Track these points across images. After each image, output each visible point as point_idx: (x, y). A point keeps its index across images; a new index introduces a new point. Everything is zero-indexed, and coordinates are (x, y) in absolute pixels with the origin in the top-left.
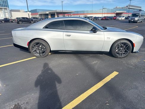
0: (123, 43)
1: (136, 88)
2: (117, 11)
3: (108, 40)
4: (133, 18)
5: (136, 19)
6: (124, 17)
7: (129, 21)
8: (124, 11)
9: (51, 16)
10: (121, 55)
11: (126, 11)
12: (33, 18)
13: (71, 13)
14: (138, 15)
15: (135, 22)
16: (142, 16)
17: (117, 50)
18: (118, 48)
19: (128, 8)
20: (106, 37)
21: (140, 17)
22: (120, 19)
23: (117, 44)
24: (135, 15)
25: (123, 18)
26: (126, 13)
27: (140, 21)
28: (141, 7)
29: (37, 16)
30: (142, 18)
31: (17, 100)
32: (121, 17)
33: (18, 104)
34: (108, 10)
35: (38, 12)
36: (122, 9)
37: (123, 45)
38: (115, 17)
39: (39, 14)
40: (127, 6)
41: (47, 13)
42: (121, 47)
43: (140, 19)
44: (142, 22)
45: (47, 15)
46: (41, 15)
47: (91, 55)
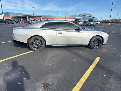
0: (97, 39)
1: (116, 65)
2: (76, 18)
3: (88, 36)
4: (90, 22)
5: (92, 23)
6: (82, 21)
7: (87, 24)
8: (81, 18)
9: (23, 19)
10: (96, 47)
11: (82, 18)
12: (7, 20)
13: (41, 17)
14: (93, 21)
15: (91, 25)
16: (95, 21)
17: (93, 44)
18: (94, 42)
19: (84, 15)
20: (86, 34)
21: (94, 22)
22: (79, 23)
23: (93, 39)
24: (90, 21)
25: (82, 23)
26: (83, 19)
27: (94, 25)
28: (92, 15)
29: (10, 18)
30: (95, 23)
31: (42, 81)
32: (80, 22)
33: (45, 82)
34: (70, 16)
35: (11, 15)
36: (80, 16)
37: (97, 40)
38: (75, 21)
39: (12, 17)
40: (83, 14)
41: (20, 16)
42: (96, 41)
43: (94, 23)
44: (95, 25)
45: (20, 17)
46: (13, 17)
47: (75, 48)
